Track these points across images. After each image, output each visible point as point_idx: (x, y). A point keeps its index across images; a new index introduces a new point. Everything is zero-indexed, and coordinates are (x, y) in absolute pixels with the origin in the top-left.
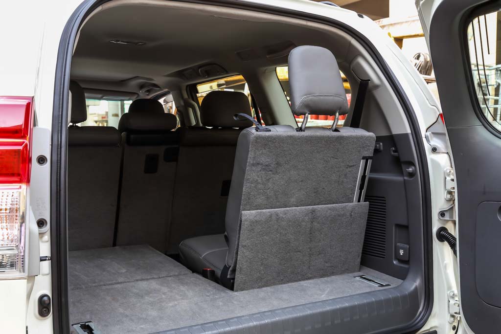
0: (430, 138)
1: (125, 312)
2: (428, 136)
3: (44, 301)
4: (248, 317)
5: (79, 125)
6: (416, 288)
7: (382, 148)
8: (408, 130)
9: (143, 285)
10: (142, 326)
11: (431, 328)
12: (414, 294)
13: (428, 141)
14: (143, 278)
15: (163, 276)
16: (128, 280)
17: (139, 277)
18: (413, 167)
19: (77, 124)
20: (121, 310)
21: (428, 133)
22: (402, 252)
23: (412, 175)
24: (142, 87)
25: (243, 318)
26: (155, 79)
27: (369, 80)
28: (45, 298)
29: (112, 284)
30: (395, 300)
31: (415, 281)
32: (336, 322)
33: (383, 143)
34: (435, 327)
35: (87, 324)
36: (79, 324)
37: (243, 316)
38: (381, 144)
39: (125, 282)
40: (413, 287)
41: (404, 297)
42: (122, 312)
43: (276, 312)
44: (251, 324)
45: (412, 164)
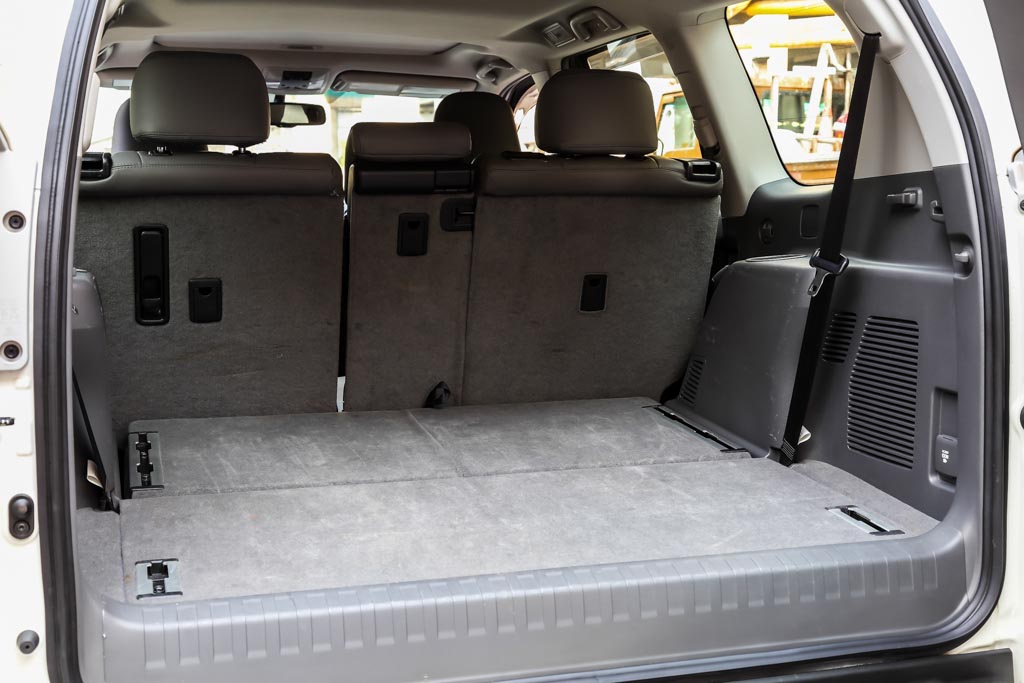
0: (1017, 179)
1: (259, 545)
2: (1012, 173)
3: (17, 507)
4: (503, 578)
5: (255, 149)
6: (961, 546)
7: (920, 202)
8: (962, 158)
9: (339, 493)
10: (269, 577)
11: (996, 643)
12: (955, 559)
13: (1013, 183)
14: (350, 479)
15: (395, 477)
16: (315, 482)
17: (340, 477)
18: (971, 250)
19: (247, 149)
20: (252, 542)
21: (1015, 166)
22: (945, 456)
23: (967, 268)
24: (479, 64)
25: (491, 579)
26: (489, 47)
27: (879, 34)
28: (22, 503)
29: (279, 488)
30: (899, 570)
31: (960, 528)
32: (726, 606)
33: (923, 190)
34: (1011, 641)
35: (165, 563)
36: (148, 561)
37: (493, 575)
38: (920, 192)
39: (307, 486)
40: (951, 544)
41: (924, 566)
42: (253, 545)
43: (576, 572)
44: (504, 594)
45: (965, 241)
